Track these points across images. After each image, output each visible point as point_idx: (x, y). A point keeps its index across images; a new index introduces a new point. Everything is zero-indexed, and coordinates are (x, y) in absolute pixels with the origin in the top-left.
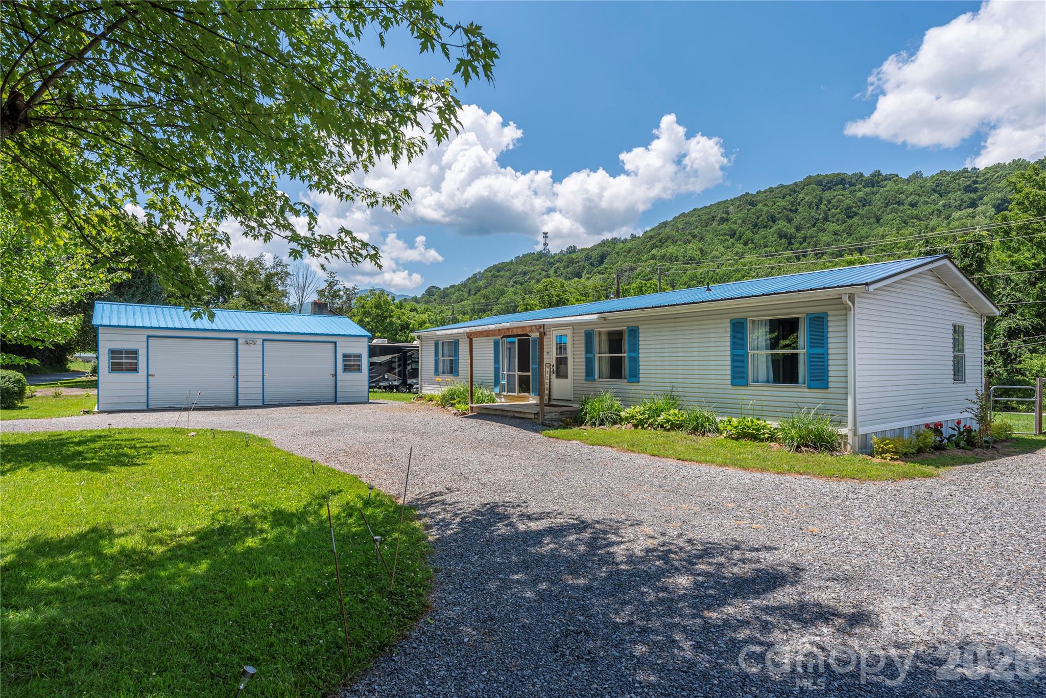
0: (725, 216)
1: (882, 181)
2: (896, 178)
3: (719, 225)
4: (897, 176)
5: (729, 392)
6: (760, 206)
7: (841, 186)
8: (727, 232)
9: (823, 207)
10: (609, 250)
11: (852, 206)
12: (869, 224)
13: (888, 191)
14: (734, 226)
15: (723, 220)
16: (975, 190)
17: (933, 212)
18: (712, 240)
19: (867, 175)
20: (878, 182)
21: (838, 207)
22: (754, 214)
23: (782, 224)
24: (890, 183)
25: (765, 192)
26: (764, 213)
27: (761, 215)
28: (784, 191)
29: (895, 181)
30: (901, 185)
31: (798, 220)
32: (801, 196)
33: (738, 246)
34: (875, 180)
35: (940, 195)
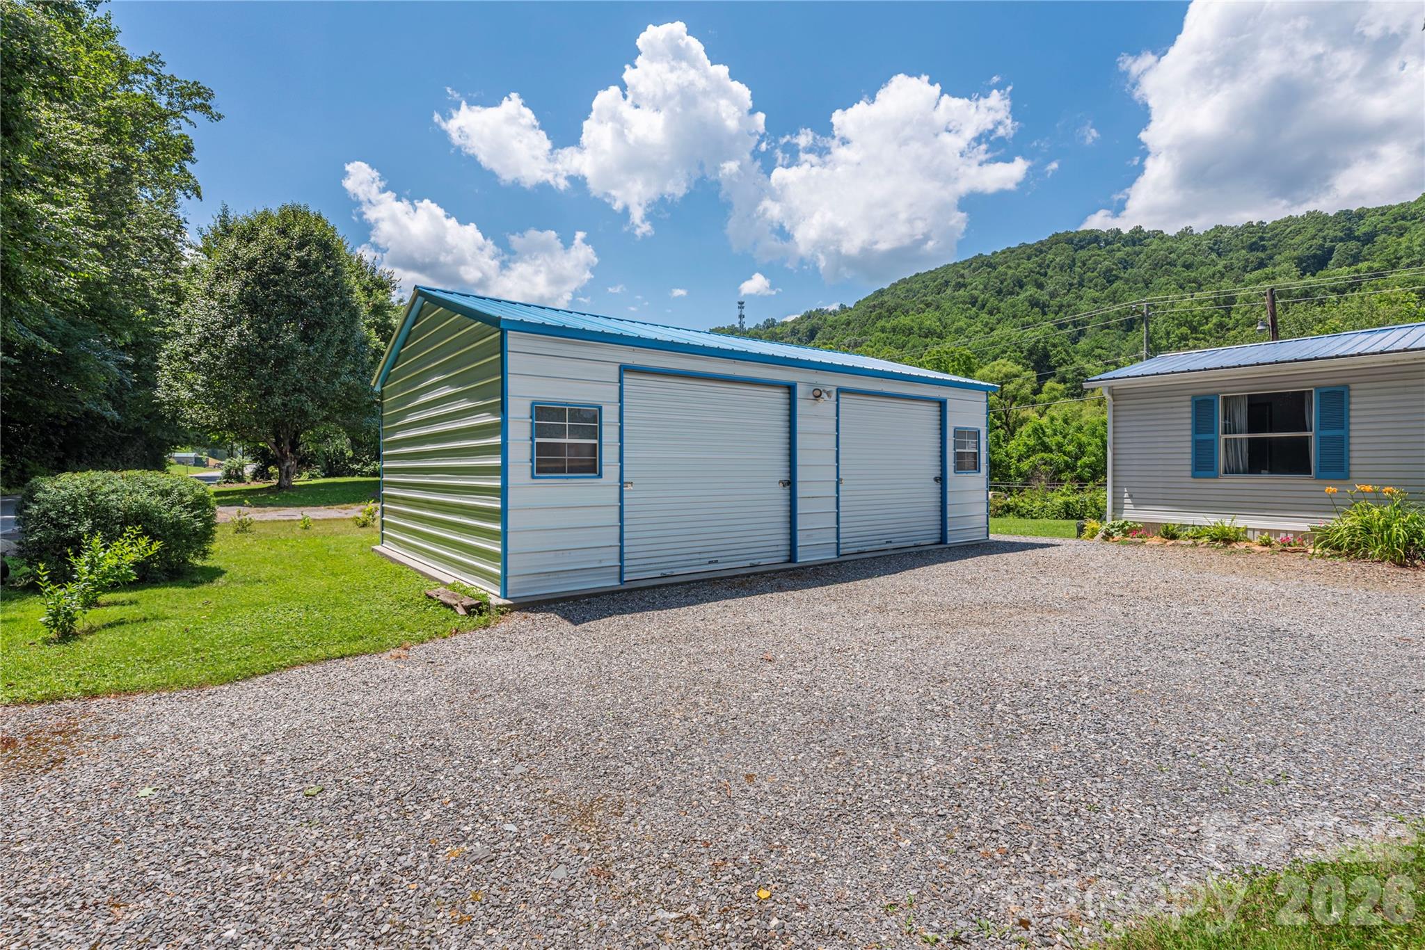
0: (960, 280)
1: (1145, 238)
2: (1161, 235)
3: (955, 291)
4: (1162, 232)
6: (1001, 269)
7: (1095, 245)
8: (967, 300)
9: (1077, 269)
10: (820, 322)
11: (1113, 269)
12: (1136, 290)
13: (1154, 250)
14: (974, 293)
15: (960, 286)
16: (1264, 249)
17: (1214, 275)
18: (951, 308)
19: (1125, 231)
20: (1141, 240)
21: (1095, 269)
22: (996, 278)
23: (1031, 290)
24: (1156, 241)
25: (1003, 253)
26: (1009, 276)
27: (1005, 280)
28: (1028, 251)
29: (1161, 239)
30: (1169, 244)
31: (1050, 287)
32: (1050, 256)
33: (984, 316)
34: (1137, 238)
35: (1219, 255)
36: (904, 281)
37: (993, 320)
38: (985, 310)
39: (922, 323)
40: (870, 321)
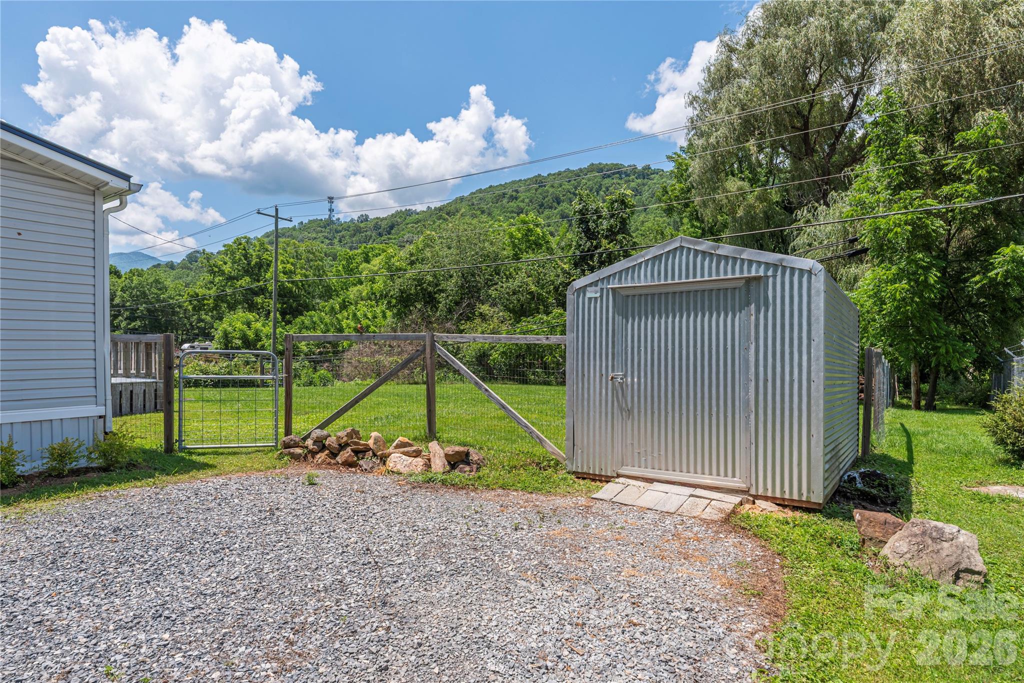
0: (514, 194)
1: (652, 174)
2: (661, 173)
3: (508, 202)
6: (548, 187)
7: (618, 175)
9: (602, 193)
10: (399, 220)
13: (655, 183)
14: (522, 205)
15: (513, 198)
19: (640, 167)
20: (648, 175)
22: (541, 194)
24: (657, 176)
25: (554, 174)
26: (550, 194)
27: (547, 196)
28: (570, 175)
32: (584, 181)
34: (645, 173)
36: (480, 191)
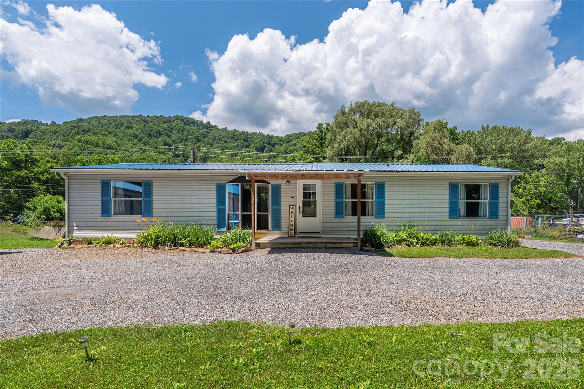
0: (129, 124)
4: (217, 127)
5: (447, 222)
6: (151, 124)
7: (193, 125)
8: (132, 135)
9: (185, 133)
11: (199, 137)
14: (136, 133)
15: (128, 127)
16: (248, 141)
18: (123, 137)
19: (205, 122)
20: (210, 128)
21: (192, 135)
22: (148, 128)
23: (165, 137)
26: (154, 129)
28: (164, 120)
29: (217, 129)
30: (219, 132)
31: (173, 137)
32: (174, 125)
33: (141, 144)
34: (208, 126)
35: (235, 140)
36: (97, 117)
37: (145, 148)
38: (142, 142)
39: (105, 141)
40: (71, 134)
